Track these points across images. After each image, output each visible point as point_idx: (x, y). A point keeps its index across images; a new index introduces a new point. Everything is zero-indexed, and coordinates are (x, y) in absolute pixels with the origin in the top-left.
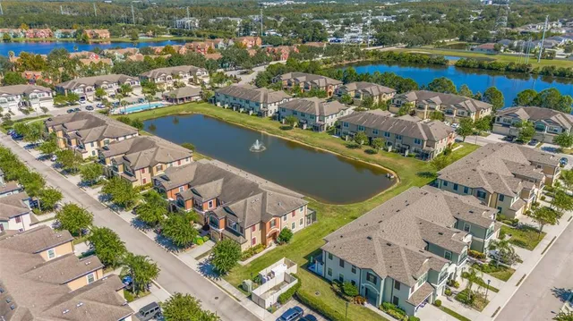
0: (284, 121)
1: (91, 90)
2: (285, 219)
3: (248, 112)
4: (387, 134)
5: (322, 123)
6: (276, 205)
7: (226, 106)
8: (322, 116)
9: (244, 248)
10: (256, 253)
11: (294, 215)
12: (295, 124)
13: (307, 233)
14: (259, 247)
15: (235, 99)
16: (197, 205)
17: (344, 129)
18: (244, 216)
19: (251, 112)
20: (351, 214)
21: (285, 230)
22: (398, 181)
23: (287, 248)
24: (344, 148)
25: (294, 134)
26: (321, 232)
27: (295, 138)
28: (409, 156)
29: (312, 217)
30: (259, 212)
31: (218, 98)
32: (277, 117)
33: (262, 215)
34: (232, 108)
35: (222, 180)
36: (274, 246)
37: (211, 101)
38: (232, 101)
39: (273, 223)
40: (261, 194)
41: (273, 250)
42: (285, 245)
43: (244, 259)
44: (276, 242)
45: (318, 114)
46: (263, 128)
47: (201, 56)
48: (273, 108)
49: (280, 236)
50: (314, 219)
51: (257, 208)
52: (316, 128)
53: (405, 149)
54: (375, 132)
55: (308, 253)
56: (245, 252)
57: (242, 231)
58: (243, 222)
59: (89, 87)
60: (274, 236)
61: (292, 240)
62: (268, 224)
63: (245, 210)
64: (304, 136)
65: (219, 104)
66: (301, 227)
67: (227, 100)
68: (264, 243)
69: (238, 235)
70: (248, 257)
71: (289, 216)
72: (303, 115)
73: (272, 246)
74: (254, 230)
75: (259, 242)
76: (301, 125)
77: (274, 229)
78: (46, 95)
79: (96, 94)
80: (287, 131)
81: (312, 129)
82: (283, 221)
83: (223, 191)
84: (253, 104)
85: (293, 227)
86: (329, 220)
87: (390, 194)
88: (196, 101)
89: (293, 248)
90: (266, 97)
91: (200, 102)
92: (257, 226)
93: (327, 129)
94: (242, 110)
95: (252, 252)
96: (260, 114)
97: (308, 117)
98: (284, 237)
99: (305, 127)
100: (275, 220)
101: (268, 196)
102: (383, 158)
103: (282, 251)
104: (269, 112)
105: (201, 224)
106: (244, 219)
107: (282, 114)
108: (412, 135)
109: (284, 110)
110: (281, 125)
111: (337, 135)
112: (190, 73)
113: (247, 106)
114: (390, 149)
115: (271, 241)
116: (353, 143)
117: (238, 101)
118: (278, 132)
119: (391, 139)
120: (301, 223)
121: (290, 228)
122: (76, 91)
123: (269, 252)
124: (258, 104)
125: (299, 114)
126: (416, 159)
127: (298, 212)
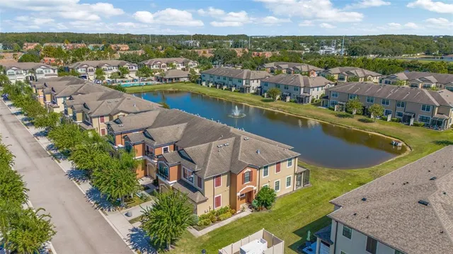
0: (266, 94)
1: (92, 71)
2: (266, 174)
3: (231, 90)
4: (385, 102)
5: (307, 95)
6: (253, 153)
7: (211, 85)
8: (307, 88)
9: (202, 210)
10: (219, 220)
11: (278, 170)
12: (278, 97)
13: (296, 199)
14: (225, 211)
15: (219, 78)
16: (147, 152)
17: (332, 99)
18: (206, 163)
19: (234, 89)
20: (357, 180)
21: (265, 189)
22: (408, 149)
23: (266, 216)
24: (333, 117)
25: (276, 105)
26: (317, 198)
27: (278, 108)
28: (415, 125)
29: (304, 178)
30: (227, 160)
31: (203, 78)
32: (260, 92)
33: (232, 164)
34: (216, 87)
35: (185, 124)
36: (248, 212)
37: (197, 82)
38: (217, 81)
39: (247, 176)
40: (232, 139)
41: (245, 218)
42: (264, 212)
43: (200, 228)
44: (251, 207)
45: (302, 85)
46: (244, 101)
47: (195, 52)
48: (255, 85)
49: (258, 198)
50: (306, 181)
51: (225, 154)
52: (301, 100)
53: (410, 117)
54: (370, 100)
55: (300, 225)
56: (203, 217)
57: (200, 185)
58: (203, 171)
59: (91, 68)
60: (248, 196)
61: (276, 206)
62: (239, 177)
63: (207, 156)
64: (287, 107)
65: (204, 84)
66: (289, 189)
67: (212, 80)
68: (233, 207)
69: (194, 190)
70: (206, 225)
71: (272, 169)
72: (286, 87)
73: (244, 212)
74: (218, 184)
75: (225, 203)
76: (283, 98)
77: (248, 186)
78: (52, 72)
79: (96, 73)
80: (269, 103)
81: (295, 102)
82: (263, 177)
83: (183, 136)
84: (235, 81)
85: (277, 188)
86: (327, 184)
87: (405, 161)
88: (184, 82)
89: (278, 216)
90: (249, 74)
91: (188, 83)
92: (224, 179)
93: (312, 102)
94: (225, 87)
95: (214, 217)
96: (242, 90)
97: (291, 89)
98: (263, 200)
99: (288, 99)
100: (251, 173)
101: (242, 141)
102: (382, 127)
103: (259, 219)
104: (251, 88)
105: (152, 178)
106: (205, 167)
107: (265, 88)
108: (419, 101)
109: (266, 85)
110: (262, 98)
111: (323, 106)
112: (183, 64)
113: (230, 83)
114: (389, 118)
115: (242, 205)
116: (344, 113)
117: (221, 79)
118: (260, 103)
119: (391, 107)
120: (289, 184)
121: (273, 187)
122: (79, 71)
123: (238, 220)
124: (240, 81)
125: (282, 87)
126: (426, 129)
127: (284, 165)
